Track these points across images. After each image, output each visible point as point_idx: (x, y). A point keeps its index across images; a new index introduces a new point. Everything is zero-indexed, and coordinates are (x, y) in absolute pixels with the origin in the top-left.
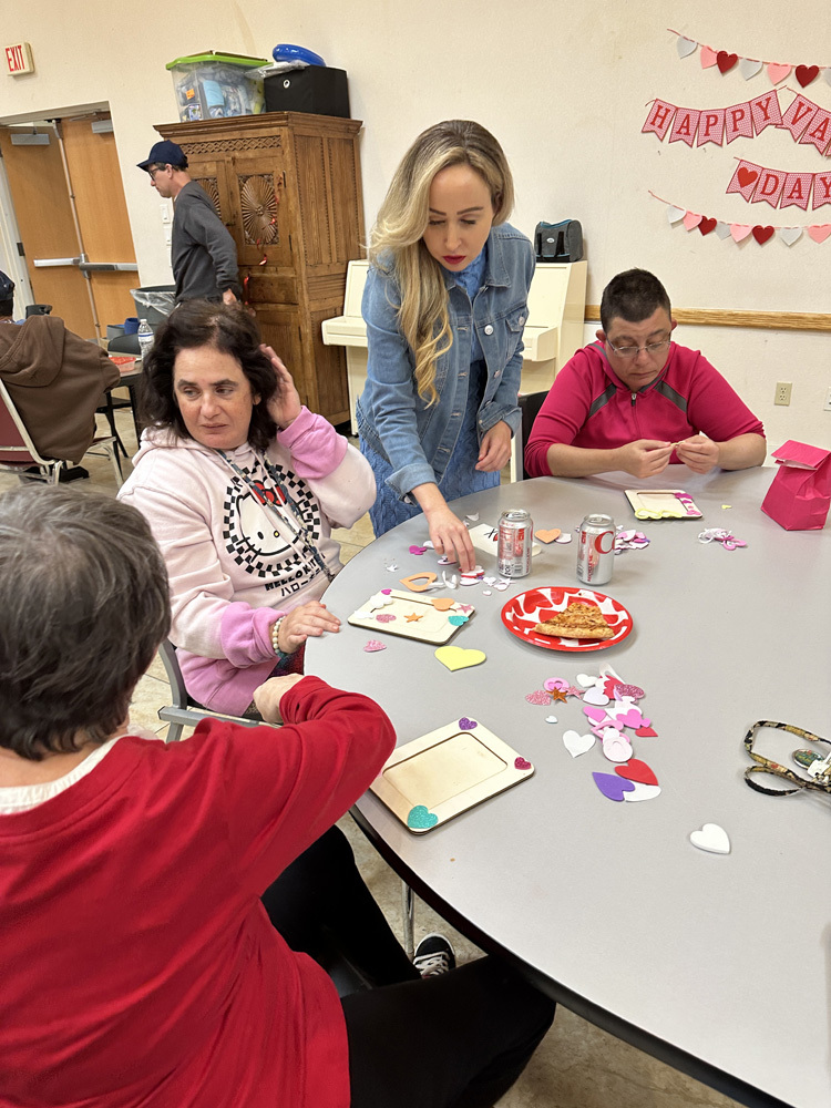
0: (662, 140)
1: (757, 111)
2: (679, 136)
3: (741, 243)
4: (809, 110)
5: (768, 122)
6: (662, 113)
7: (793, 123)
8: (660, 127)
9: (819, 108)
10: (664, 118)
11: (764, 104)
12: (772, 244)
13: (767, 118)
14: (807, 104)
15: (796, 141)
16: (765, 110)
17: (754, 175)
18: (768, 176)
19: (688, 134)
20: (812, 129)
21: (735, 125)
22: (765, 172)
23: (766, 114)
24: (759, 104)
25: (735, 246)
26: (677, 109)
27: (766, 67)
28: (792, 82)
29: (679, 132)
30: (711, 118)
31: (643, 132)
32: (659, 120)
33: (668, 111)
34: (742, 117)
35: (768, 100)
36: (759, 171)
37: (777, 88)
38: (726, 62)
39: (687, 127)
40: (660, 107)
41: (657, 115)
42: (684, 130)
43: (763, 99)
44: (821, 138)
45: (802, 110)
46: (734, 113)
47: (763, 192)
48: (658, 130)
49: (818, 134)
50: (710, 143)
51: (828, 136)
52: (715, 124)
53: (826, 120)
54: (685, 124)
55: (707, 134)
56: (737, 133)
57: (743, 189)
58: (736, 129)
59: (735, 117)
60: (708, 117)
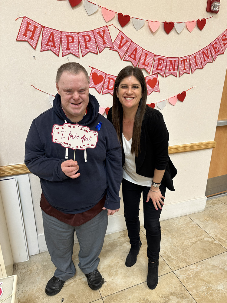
0: (35, 49)
1: (98, 37)
2: (48, 48)
4: (127, 41)
5: (105, 45)
6: (31, 28)
7: (120, 47)
8: (32, 38)
9: (132, 41)
10: (33, 32)
11: (102, 33)
13: (105, 43)
14: (125, 38)
15: (121, 59)
16: (103, 37)
17: (101, 77)
18: (110, 79)
19: (54, 46)
20: (129, 53)
21: (86, 45)
22: (107, 76)
23: (104, 40)
24: (99, 33)
26: (43, 27)
27: (100, 9)
28: (115, 22)
29: (47, 44)
30: (70, 38)
31: (17, 40)
32: (29, 34)
33: (35, 27)
34: (90, 40)
35: (104, 31)
36: (104, 76)
37: (108, 24)
39: (53, 41)
40: (29, 24)
41: (27, 29)
42: (51, 44)
43: (101, 30)
44: (134, 59)
45: (123, 41)
46: (84, 36)
47: (108, 88)
48: (30, 41)
49: (133, 56)
50: (71, 55)
51: (137, 58)
52: (73, 42)
53: (136, 49)
54: (51, 39)
55: (68, 48)
56: (88, 50)
57: (96, 86)
58: (87, 48)
59: (85, 39)
60: (67, 37)
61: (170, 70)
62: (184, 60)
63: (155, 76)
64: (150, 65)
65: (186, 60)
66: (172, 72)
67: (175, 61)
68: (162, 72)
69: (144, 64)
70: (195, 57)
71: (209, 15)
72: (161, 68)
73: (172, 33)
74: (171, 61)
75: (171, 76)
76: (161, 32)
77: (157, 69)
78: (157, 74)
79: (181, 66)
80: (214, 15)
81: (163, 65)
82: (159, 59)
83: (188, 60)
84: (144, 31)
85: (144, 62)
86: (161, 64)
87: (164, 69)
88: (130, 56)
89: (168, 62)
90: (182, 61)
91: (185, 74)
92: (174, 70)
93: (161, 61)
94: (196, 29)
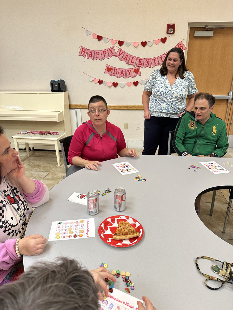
0: (85, 58)
1: (109, 51)
3: (110, 87)
4: (123, 52)
5: (113, 55)
6: (84, 50)
7: (119, 55)
8: (84, 54)
9: (125, 52)
10: (84, 52)
11: (111, 50)
12: (118, 87)
13: (112, 54)
14: (122, 51)
15: (120, 60)
17: (111, 68)
18: (115, 69)
19: (92, 57)
20: (124, 57)
23: (112, 53)
24: (110, 50)
25: (109, 88)
26: (88, 50)
27: (110, 40)
28: (117, 45)
29: (89, 56)
30: (98, 53)
31: (79, 55)
32: (83, 53)
33: (85, 50)
34: (106, 53)
35: (112, 49)
37: (114, 46)
38: (100, 38)
40: (83, 49)
41: (82, 51)
42: (90, 56)
43: (110, 49)
44: (126, 60)
45: (121, 52)
46: (103, 52)
47: (114, 73)
48: (83, 55)
49: (126, 59)
50: (98, 60)
51: (128, 59)
52: (99, 54)
53: (127, 55)
54: (91, 54)
55: (97, 57)
56: (105, 57)
57: (109, 72)
58: (104, 56)
59: (104, 53)
60: (97, 52)
61: (146, 65)
62: (154, 59)
63: (138, 68)
64: (135, 63)
65: (156, 59)
66: (148, 65)
67: (149, 60)
68: (142, 66)
69: (131, 62)
70: (161, 57)
71: (169, 35)
72: (141, 64)
73: (146, 46)
74: (146, 60)
75: (147, 67)
76: (141, 46)
77: (139, 64)
78: (139, 66)
79: (153, 62)
80: (172, 35)
81: (142, 62)
82: (140, 59)
83: (157, 59)
84: (131, 47)
85: (132, 61)
86: (141, 62)
87: (143, 64)
88: (124, 59)
89: (145, 61)
90: (153, 60)
91: (156, 66)
92: (149, 64)
93: (140, 60)
94: (161, 43)
